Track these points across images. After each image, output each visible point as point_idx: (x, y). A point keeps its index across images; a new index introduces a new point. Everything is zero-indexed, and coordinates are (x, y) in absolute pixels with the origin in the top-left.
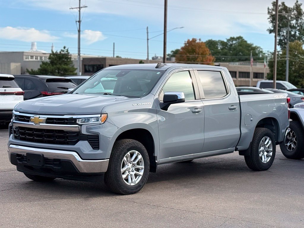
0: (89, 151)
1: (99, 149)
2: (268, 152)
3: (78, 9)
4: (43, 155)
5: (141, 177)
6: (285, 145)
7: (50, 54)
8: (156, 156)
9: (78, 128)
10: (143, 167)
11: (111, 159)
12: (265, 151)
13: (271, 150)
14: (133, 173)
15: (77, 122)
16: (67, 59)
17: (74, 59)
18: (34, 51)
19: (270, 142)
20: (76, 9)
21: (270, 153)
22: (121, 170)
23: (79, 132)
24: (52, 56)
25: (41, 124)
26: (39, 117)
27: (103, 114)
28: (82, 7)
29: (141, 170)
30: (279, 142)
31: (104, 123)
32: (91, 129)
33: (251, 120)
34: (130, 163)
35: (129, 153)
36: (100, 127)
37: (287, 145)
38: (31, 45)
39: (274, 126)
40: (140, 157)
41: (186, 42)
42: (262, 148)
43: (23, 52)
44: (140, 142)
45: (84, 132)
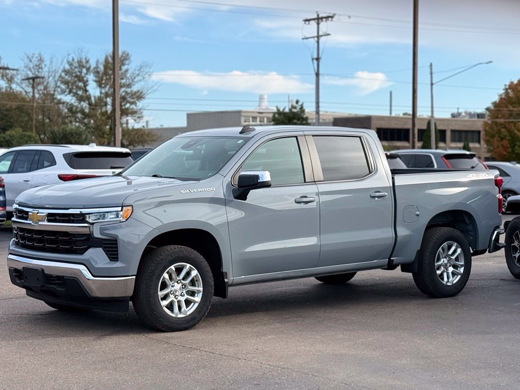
0: (104, 264)
1: (118, 261)
2: (455, 267)
3: (316, 39)
4: (43, 270)
5: (197, 305)
6: (513, 256)
7: (274, 113)
8: (226, 273)
9: (88, 228)
10: (201, 289)
11: (139, 276)
12: (450, 266)
13: (462, 263)
14: (183, 299)
15: (87, 219)
16: (301, 120)
17: (323, 120)
18: (263, 109)
19: (459, 250)
20: (312, 39)
21: (460, 268)
22: (159, 293)
23: (90, 234)
24: (277, 116)
25: (40, 223)
26: (37, 212)
27: (125, 206)
28: (322, 36)
29: (198, 293)
30: (479, 251)
31: (127, 220)
32: (107, 229)
33: (418, 215)
34: (177, 282)
35: (173, 267)
36: (121, 227)
37: (515, 257)
38: (258, 99)
39: (469, 224)
40: (195, 273)
41: (507, 87)
42: (444, 261)
43: (239, 112)
44: (194, 249)
45: (97, 234)
